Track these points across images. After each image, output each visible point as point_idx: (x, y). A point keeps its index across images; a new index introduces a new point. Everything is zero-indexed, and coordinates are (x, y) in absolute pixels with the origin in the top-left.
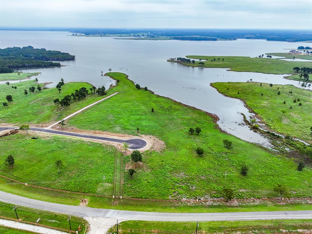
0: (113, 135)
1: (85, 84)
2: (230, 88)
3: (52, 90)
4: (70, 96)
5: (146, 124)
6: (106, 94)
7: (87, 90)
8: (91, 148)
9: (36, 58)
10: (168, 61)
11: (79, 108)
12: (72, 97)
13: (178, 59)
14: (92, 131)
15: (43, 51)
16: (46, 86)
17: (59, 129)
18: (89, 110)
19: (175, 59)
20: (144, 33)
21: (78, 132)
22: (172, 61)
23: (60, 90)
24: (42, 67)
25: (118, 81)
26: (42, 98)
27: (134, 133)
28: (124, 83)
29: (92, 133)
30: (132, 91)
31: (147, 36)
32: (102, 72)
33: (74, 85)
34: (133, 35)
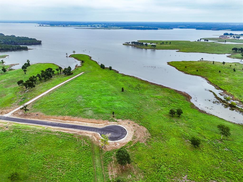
0: (86, 121)
1: (51, 65)
2: (188, 67)
3: (18, 71)
4: (36, 77)
5: (120, 106)
6: (72, 74)
7: (53, 70)
8: (61, 142)
9: (5, 43)
10: (123, 44)
11: (45, 89)
12: (38, 78)
13: (132, 43)
14: (61, 117)
15: (12, 37)
16: (12, 68)
17: (22, 115)
18: (56, 92)
19: (130, 43)
20: (99, 24)
21: (44, 119)
22: (127, 44)
23: (25, 71)
24: (10, 50)
25: (83, 62)
26: (6, 80)
27: (109, 117)
28: (88, 63)
29: (61, 120)
30: (97, 70)
31: (102, 26)
32: (67, 54)
33: (40, 66)
34: (89, 25)
